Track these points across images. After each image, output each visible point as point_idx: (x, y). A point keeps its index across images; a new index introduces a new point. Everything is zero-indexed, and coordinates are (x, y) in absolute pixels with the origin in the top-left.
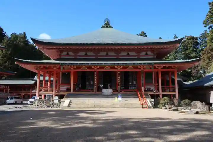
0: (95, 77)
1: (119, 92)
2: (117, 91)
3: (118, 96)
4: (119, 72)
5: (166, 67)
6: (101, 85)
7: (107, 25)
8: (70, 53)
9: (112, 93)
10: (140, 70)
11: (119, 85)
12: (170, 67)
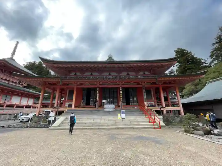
0: (98, 93)
1: (122, 108)
2: (119, 106)
3: (121, 112)
4: (121, 88)
5: (166, 82)
6: (103, 101)
8: (78, 73)
9: (115, 108)
10: (141, 86)
11: (121, 100)
12: (170, 83)
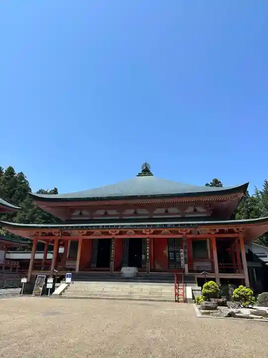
0: (113, 248)
1: (148, 273)
4: (148, 240)
5: (224, 230)
7: (146, 171)
8: (84, 212)
9: (137, 274)
10: (180, 236)
11: (148, 260)
